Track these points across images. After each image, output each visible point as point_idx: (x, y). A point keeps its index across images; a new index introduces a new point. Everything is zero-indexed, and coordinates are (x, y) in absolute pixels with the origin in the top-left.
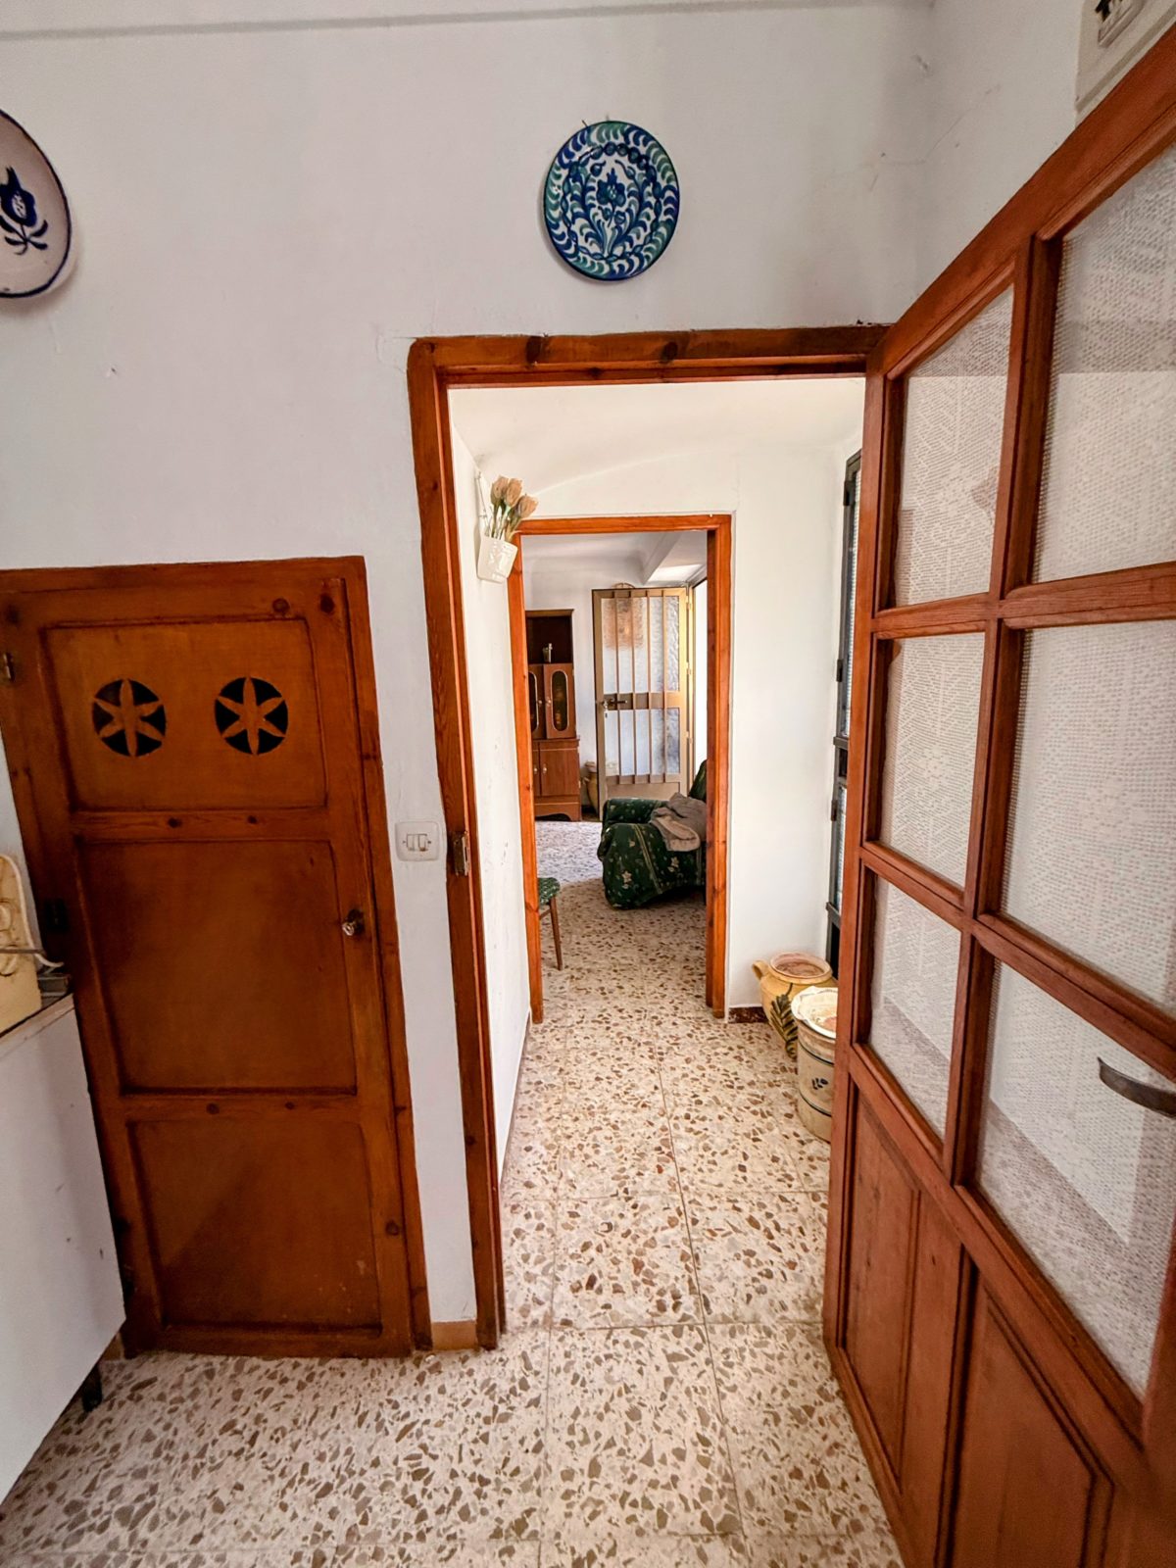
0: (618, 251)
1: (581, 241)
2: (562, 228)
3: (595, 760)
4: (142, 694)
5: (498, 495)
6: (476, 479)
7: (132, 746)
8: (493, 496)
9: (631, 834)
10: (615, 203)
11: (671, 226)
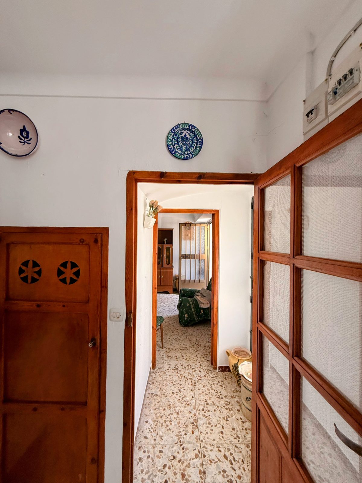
0: (186, 153)
1: (176, 150)
2: (171, 147)
3: (178, 274)
4: (35, 264)
5: (151, 205)
6: (145, 200)
7: (29, 280)
8: (150, 205)
9: (188, 301)
10: (186, 142)
11: (201, 148)
